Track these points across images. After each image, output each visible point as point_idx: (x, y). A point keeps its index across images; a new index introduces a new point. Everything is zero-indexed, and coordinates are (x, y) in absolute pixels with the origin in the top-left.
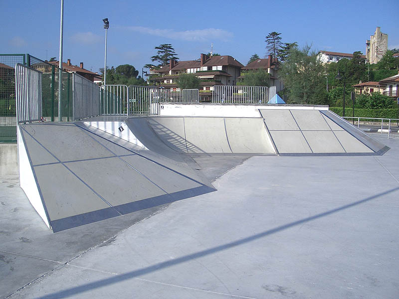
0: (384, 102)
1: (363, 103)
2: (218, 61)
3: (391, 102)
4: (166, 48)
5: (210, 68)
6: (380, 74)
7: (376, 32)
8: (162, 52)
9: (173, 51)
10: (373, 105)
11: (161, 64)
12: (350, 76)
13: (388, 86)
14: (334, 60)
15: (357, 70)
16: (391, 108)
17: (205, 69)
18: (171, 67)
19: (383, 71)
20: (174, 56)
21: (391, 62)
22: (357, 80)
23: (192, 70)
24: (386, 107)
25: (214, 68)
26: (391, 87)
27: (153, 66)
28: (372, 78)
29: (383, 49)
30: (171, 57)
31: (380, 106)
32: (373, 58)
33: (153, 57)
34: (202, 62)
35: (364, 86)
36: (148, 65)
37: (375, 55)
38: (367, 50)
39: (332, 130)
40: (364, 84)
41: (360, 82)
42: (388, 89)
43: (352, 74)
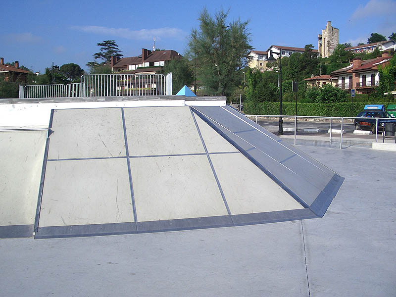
0: (336, 95)
1: (313, 96)
2: (161, 56)
3: (344, 95)
4: (109, 44)
5: (152, 64)
6: (332, 67)
7: (328, 26)
8: (106, 49)
9: (116, 47)
10: (324, 99)
11: (104, 61)
12: (302, 70)
13: (341, 78)
14: (287, 55)
15: (309, 64)
16: (344, 101)
17: (147, 64)
18: (112, 64)
19: (335, 65)
20: (118, 53)
21: (343, 55)
22: (308, 74)
23: (134, 66)
24: (339, 100)
25: (156, 64)
26: (343, 79)
27: (96, 63)
28: (324, 71)
29: (335, 43)
30: (115, 54)
31: (332, 100)
32: (325, 53)
33: (96, 54)
34: (143, 57)
35: (316, 80)
36: (91, 63)
37: (327, 49)
38: (319, 45)
39: (207, 153)
40: (316, 78)
41: (312, 76)
42: (340, 82)
43: (304, 68)
